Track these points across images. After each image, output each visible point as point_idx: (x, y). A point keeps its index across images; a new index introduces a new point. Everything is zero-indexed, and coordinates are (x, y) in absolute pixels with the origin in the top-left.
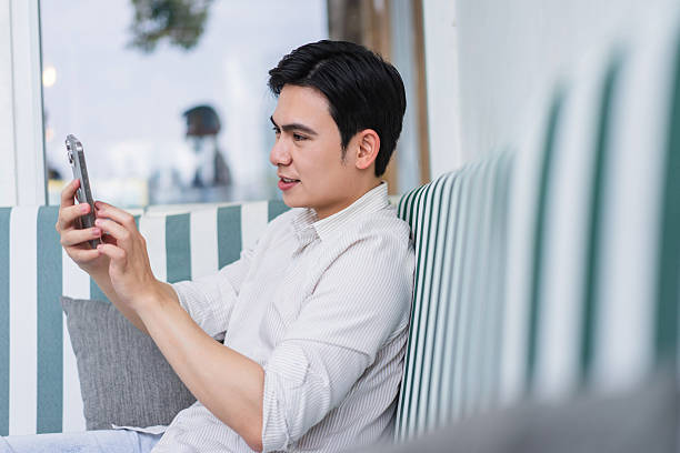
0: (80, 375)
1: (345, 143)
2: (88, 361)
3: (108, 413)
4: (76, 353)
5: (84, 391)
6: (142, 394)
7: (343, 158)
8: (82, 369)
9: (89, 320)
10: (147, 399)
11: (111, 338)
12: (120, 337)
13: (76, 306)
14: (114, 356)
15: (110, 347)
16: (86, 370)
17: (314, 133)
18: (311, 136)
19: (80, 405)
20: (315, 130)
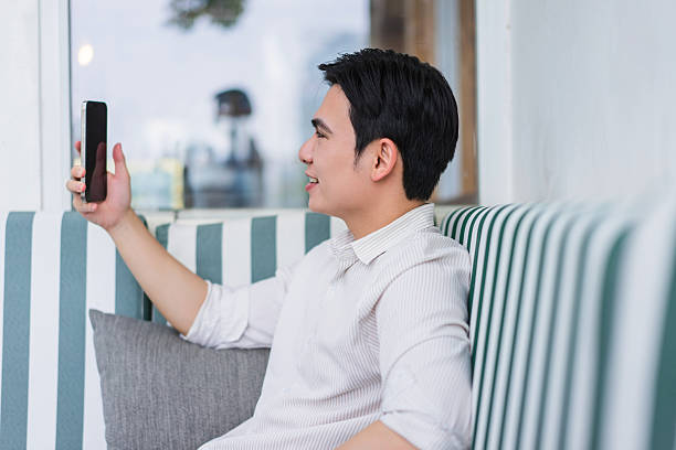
0: (103, 395)
1: (360, 147)
2: (112, 381)
3: (131, 439)
4: (100, 371)
5: (107, 413)
6: (167, 420)
7: (356, 164)
8: (106, 389)
9: (119, 336)
10: (172, 424)
11: (139, 358)
12: (148, 358)
13: (107, 321)
14: (140, 377)
15: (136, 367)
16: (109, 389)
17: (331, 132)
18: (328, 134)
19: (102, 427)
20: (331, 129)
